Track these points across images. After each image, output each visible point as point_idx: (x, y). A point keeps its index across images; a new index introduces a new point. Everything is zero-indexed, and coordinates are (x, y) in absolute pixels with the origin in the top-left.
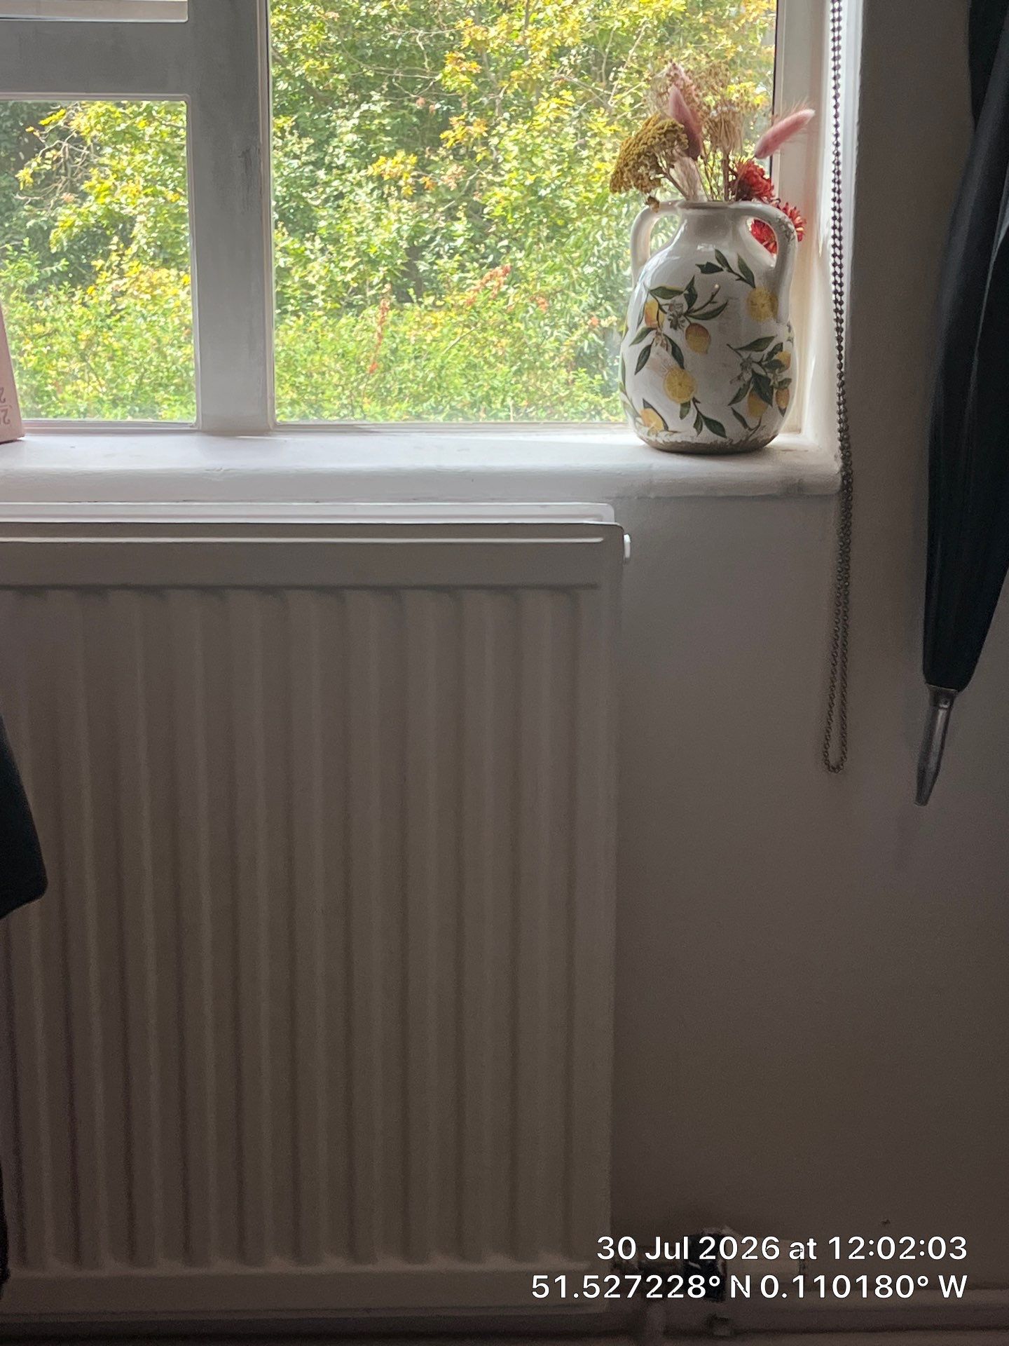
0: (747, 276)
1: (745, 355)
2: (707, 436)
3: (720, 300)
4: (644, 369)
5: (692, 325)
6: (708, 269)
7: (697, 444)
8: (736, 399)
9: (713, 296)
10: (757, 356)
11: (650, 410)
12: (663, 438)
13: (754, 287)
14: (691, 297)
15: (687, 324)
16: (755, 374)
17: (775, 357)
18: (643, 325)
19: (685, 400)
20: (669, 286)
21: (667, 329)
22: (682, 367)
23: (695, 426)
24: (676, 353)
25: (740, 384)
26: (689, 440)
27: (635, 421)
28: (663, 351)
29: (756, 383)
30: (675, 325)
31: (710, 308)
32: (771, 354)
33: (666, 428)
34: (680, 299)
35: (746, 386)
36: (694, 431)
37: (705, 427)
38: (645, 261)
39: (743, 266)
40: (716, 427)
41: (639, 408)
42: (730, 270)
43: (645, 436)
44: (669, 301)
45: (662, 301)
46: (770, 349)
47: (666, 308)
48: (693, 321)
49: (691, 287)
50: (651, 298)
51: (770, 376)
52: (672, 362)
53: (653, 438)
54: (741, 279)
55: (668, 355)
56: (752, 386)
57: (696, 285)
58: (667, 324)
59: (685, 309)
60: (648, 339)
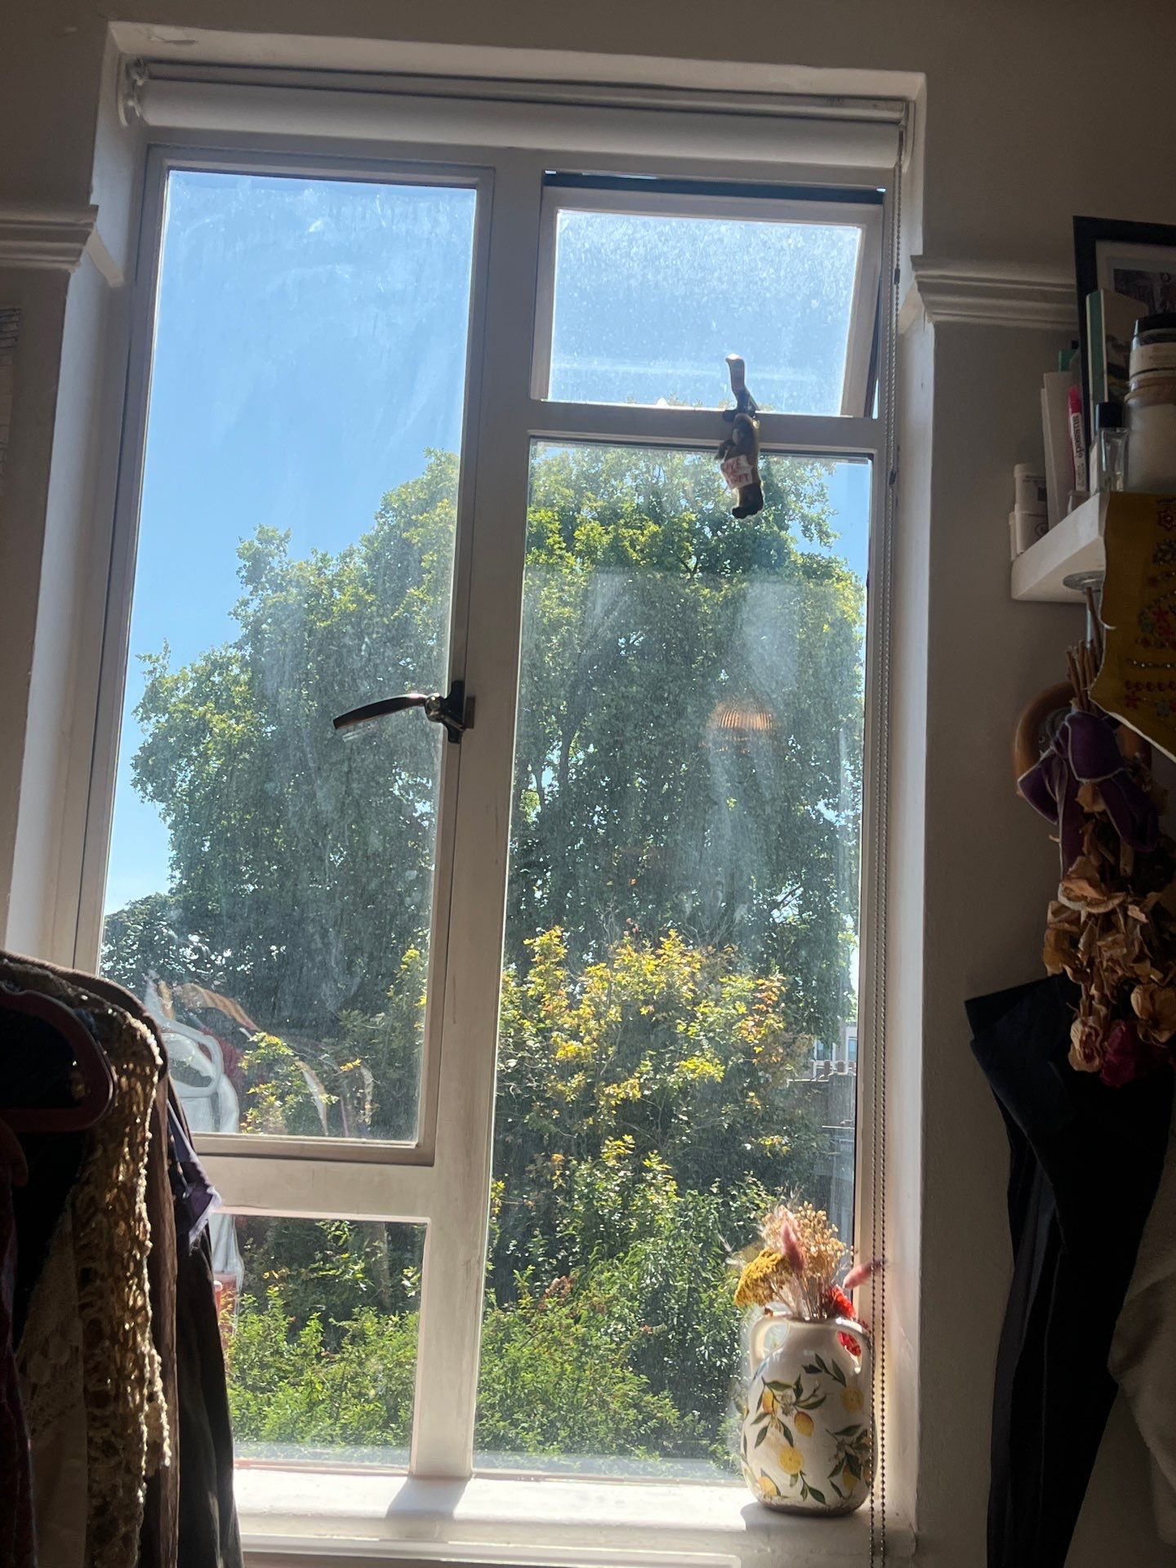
0: (839, 1376)
1: (840, 1438)
2: (811, 1502)
3: (820, 1395)
4: (762, 1444)
6: (810, 1370)
7: (803, 1509)
9: (815, 1391)
10: (848, 1439)
11: (766, 1478)
12: (775, 1501)
13: (845, 1386)
14: (798, 1391)
15: (795, 1412)
16: (847, 1454)
17: (863, 1441)
18: (761, 1410)
19: (794, 1472)
20: (781, 1381)
21: (779, 1415)
22: (792, 1446)
23: (802, 1493)
24: (787, 1434)
25: (837, 1462)
26: (797, 1505)
27: (754, 1485)
28: (777, 1432)
29: (848, 1461)
30: (786, 1413)
31: (811, 1401)
32: (859, 1438)
33: (779, 1493)
34: (790, 1392)
35: (841, 1463)
36: (801, 1498)
37: (809, 1495)
39: (837, 1369)
40: (818, 1495)
41: (758, 1475)
42: (827, 1372)
43: (761, 1498)
44: (781, 1393)
45: (775, 1392)
46: (857, 1435)
47: (779, 1398)
48: (800, 1410)
49: (798, 1383)
50: (767, 1389)
51: (859, 1456)
52: (784, 1440)
53: (767, 1500)
54: (835, 1378)
55: (781, 1436)
56: (845, 1464)
57: (802, 1382)
58: (779, 1411)
59: (794, 1399)
60: (766, 1421)
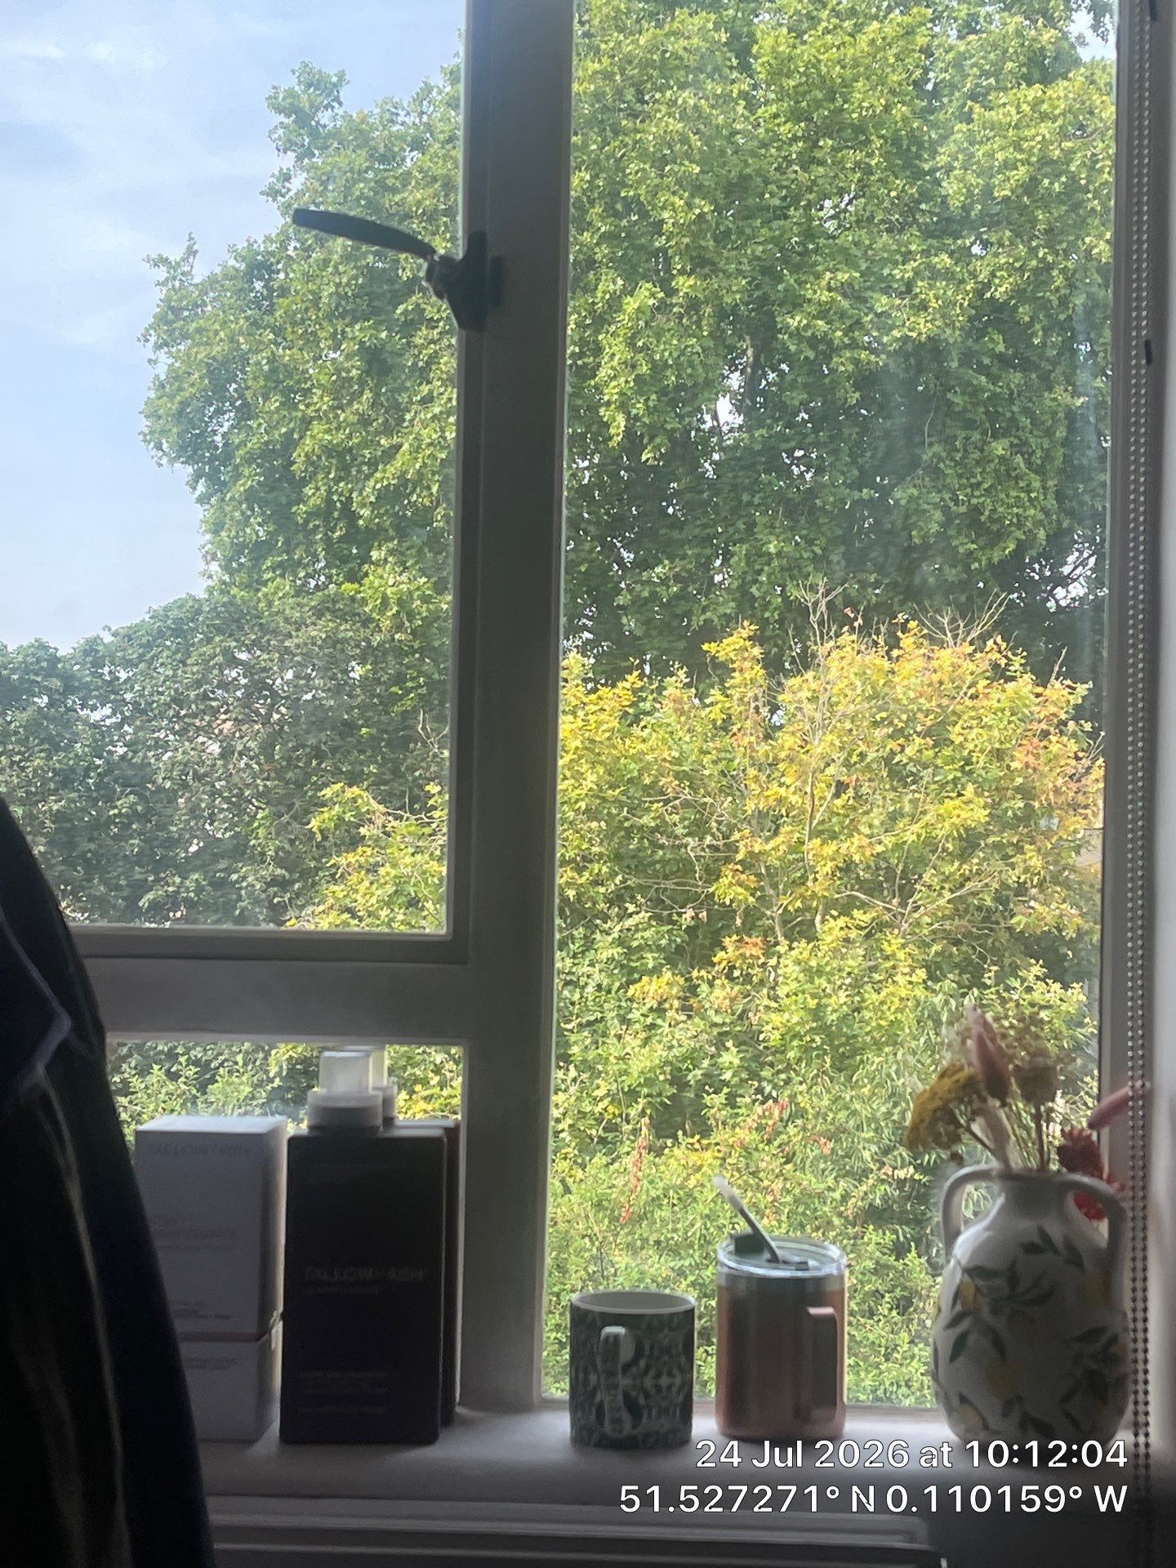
0: (1074, 1257)
3: (1045, 1285)
4: (961, 1360)
5: (1014, 1311)
6: (1031, 1249)
8: (1067, 1398)
9: (1037, 1281)
10: (1090, 1349)
11: (967, 1405)
13: (1083, 1270)
14: (1013, 1280)
15: (1009, 1310)
16: (1087, 1369)
17: (1110, 1350)
18: (959, 1307)
19: (1008, 1397)
20: (988, 1266)
21: (986, 1314)
22: (1003, 1356)
23: (1020, 1426)
24: (998, 1343)
25: (1070, 1382)
27: (949, 1416)
30: (995, 1311)
31: (1034, 1293)
32: (1106, 1347)
33: (987, 1427)
34: (1000, 1282)
35: (1078, 1384)
37: (1031, 1428)
38: (958, 1233)
39: (1070, 1247)
41: (956, 1402)
42: (1056, 1252)
44: (988, 1284)
45: (980, 1283)
46: (1104, 1340)
47: (985, 1291)
48: (1015, 1306)
49: (1012, 1269)
50: (966, 1276)
51: (1105, 1371)
52: (994, 1351)
55: (987, 1345)
57: (1018, 1266)
58: (986, 1310)
59: (1007, 1292)
60: (964, 1325)
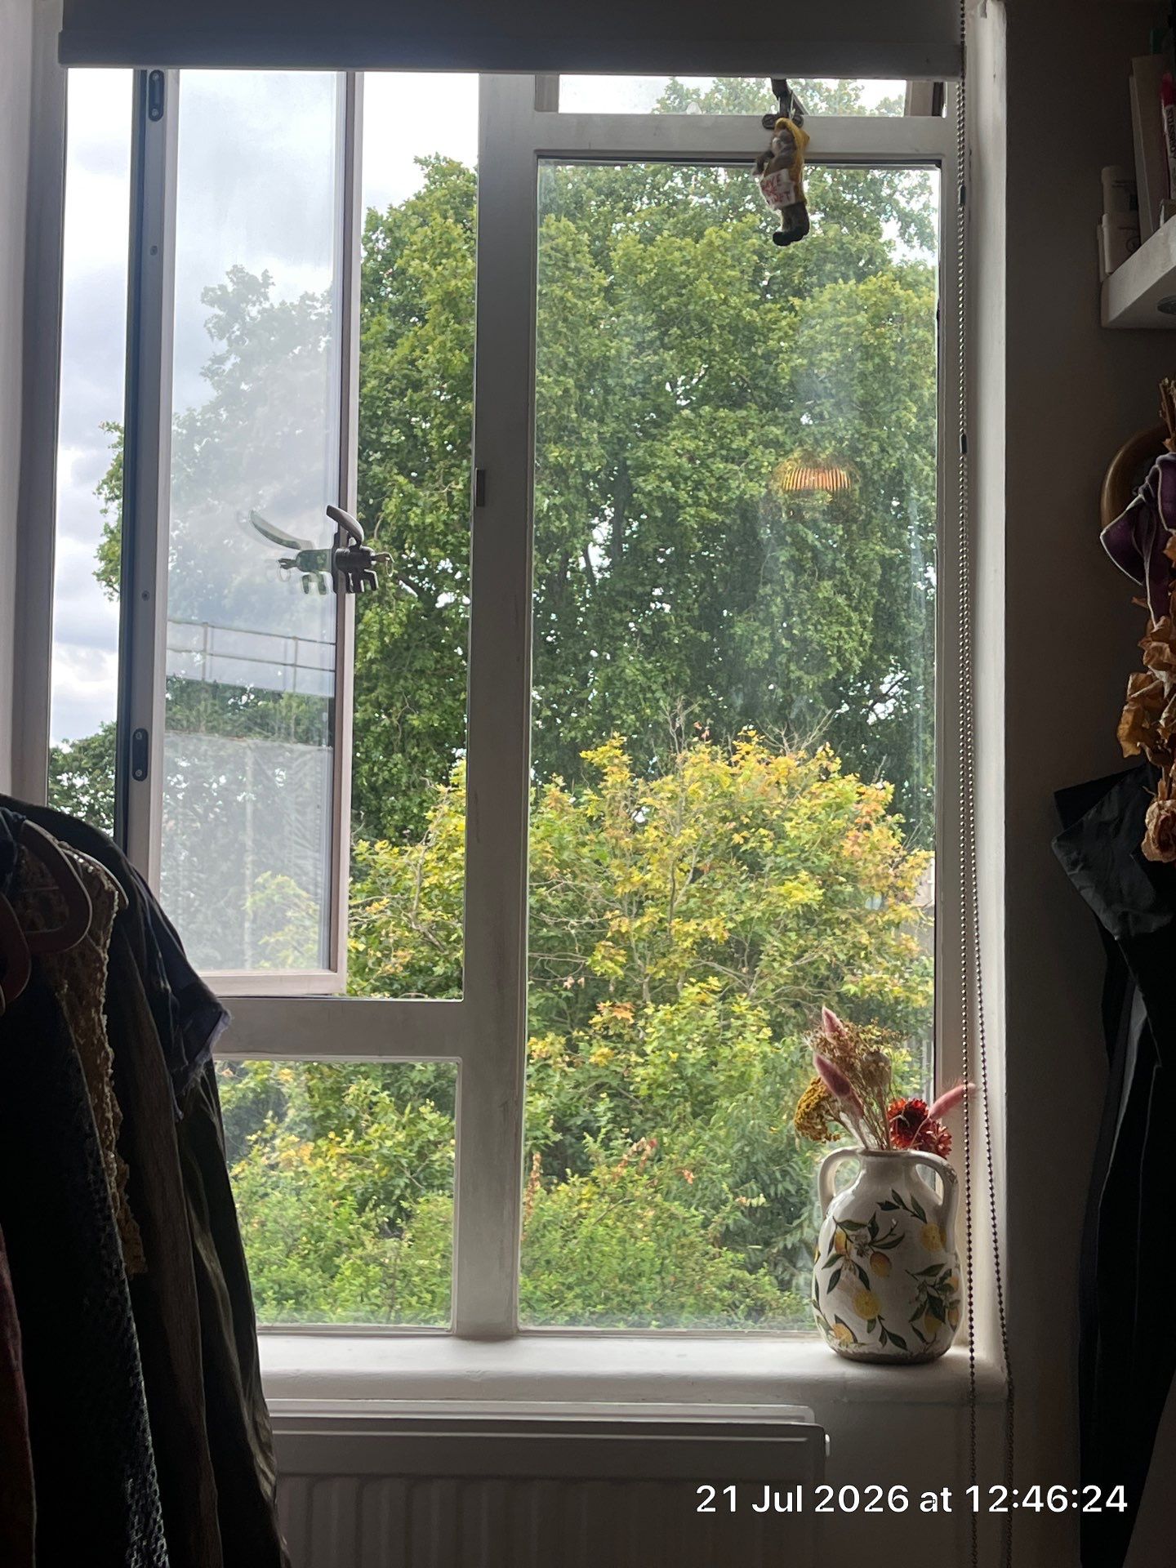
0: (919, 1212)
1: (921, 1279)
2: (891, 1348)
3: (898, 1233)
4: (836, 1289)
5: (875, 1253)
6: (887, 1206)
7: (881, 1355)
8: (915, 1317)
9: (892, 1230)
10: (931, 1280)
11: (841, 1325)
12: (853, 1349)
13: (925, 1221)
14: (874, 1230)
15: (871, 1252)
16: (930, 1296)
17: (947, 1281)
18: (834, 1251)
19: (871, 1317)
20: (855, 1220)
21: (854, 1256)
22: (868, 1287)
23: (881, 1340)
24: (863, 1277)
25: (917, 1305)
26: (876, 1352)
27: (828, 1333)
28: (852, 1274)
29: (931, 1304)
30: (861, 1253)
31: (890, 1239)
32: (943, 1279)
33: (855, 1341)
34: (865, 1232)
35: (923, 1306)
36: (880, 1345)
37: (889, 1341)
38: (832, 1197)
39: (916, 1205)
40: (899, 1341)
41: (832, 1322)
42: (905, 1208)
43: (837, 1347)
44: (855, 1233)
45: (849, 1232)
46: (941, 1274)
47: (853, 1239)
48: (876, 1249)
49: (873, 1221)
50: (839, 1229)
51: (943, 1297)
52: (860, 1285)
53: (843, 1349)
54: (915, 1215)
55: (856, 1279)
56: (927, 1306)
57: (877, 1220)
58: (854, 1253)
59: (869, 1239)
60: (839, 1264)
